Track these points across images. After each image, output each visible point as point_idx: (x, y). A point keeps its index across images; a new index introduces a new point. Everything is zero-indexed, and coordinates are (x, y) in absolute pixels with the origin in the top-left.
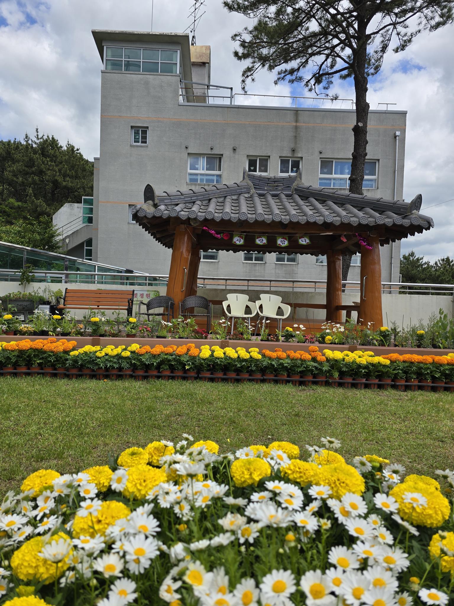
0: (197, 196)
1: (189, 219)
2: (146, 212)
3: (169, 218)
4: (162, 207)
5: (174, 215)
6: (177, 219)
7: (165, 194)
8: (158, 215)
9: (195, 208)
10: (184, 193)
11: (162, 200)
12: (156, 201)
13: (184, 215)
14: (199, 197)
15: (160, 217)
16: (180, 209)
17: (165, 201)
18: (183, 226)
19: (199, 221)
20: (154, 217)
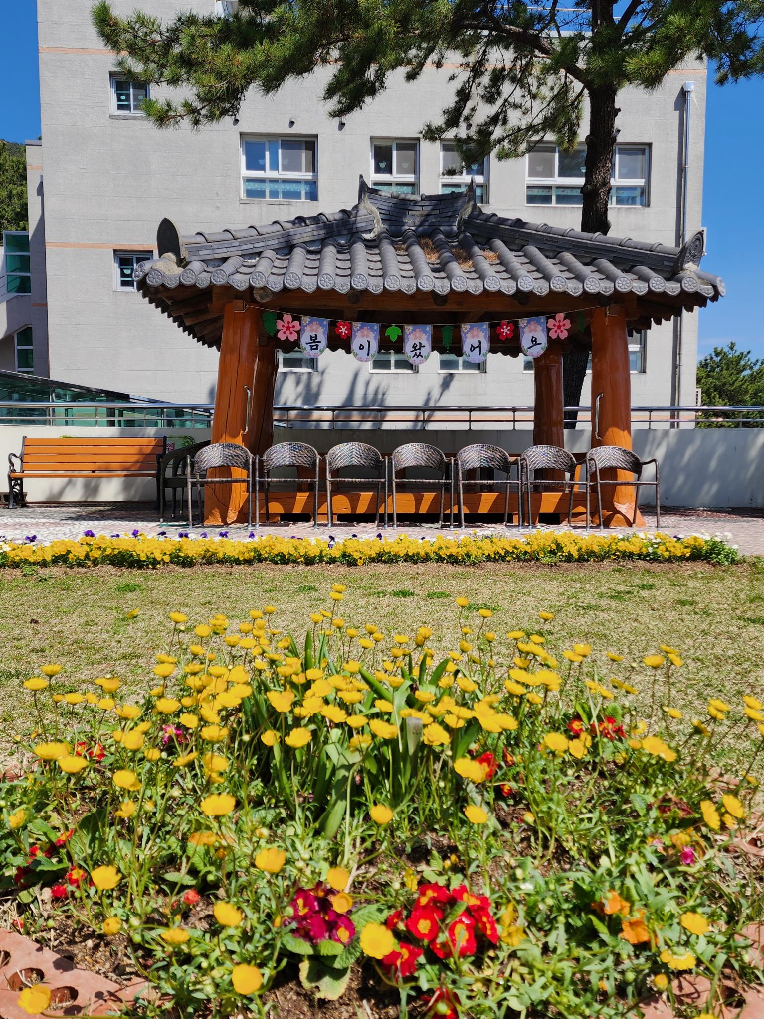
0: (265, 240)
1: (251, 288)
2: (163, 275)
3: (211, 287)
4: (196, 266)
5: (220, 281)
6: (228, 289)
7: (200, 239)
8: (188, 282)
9: (263, 266)
10: (238, 235)
11: (194, 249)
12: (184, 253)
13: (240, 282)
14: (270, 243)
15: (194, 286)
16: (232, 270)
17: (201, 253)
18: (240, 303)
19: (273, 292)
20: (181, 286)
